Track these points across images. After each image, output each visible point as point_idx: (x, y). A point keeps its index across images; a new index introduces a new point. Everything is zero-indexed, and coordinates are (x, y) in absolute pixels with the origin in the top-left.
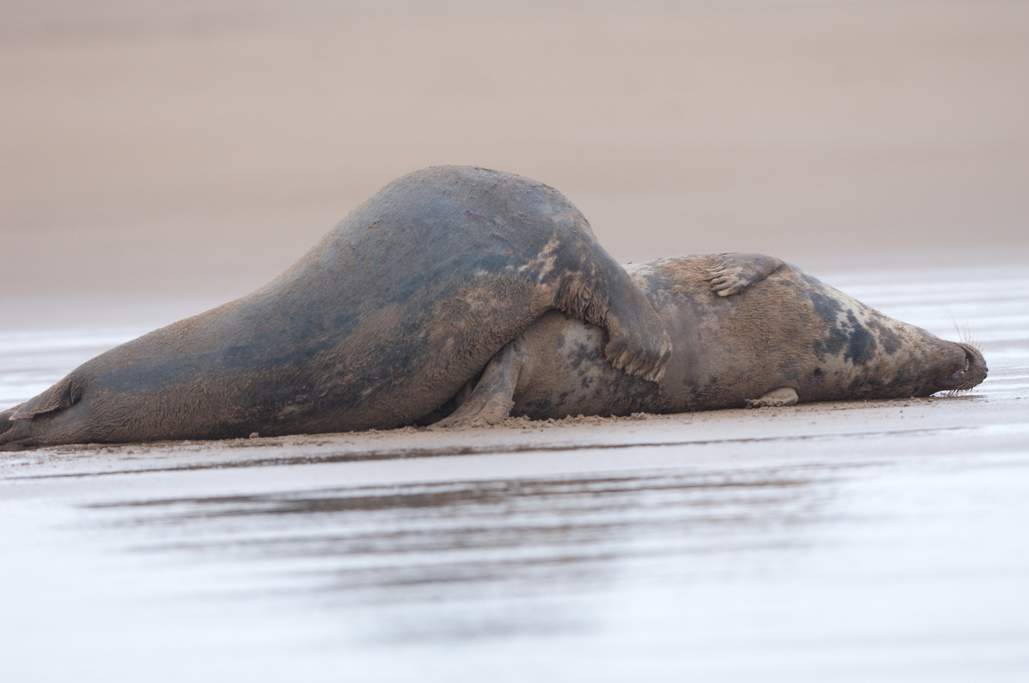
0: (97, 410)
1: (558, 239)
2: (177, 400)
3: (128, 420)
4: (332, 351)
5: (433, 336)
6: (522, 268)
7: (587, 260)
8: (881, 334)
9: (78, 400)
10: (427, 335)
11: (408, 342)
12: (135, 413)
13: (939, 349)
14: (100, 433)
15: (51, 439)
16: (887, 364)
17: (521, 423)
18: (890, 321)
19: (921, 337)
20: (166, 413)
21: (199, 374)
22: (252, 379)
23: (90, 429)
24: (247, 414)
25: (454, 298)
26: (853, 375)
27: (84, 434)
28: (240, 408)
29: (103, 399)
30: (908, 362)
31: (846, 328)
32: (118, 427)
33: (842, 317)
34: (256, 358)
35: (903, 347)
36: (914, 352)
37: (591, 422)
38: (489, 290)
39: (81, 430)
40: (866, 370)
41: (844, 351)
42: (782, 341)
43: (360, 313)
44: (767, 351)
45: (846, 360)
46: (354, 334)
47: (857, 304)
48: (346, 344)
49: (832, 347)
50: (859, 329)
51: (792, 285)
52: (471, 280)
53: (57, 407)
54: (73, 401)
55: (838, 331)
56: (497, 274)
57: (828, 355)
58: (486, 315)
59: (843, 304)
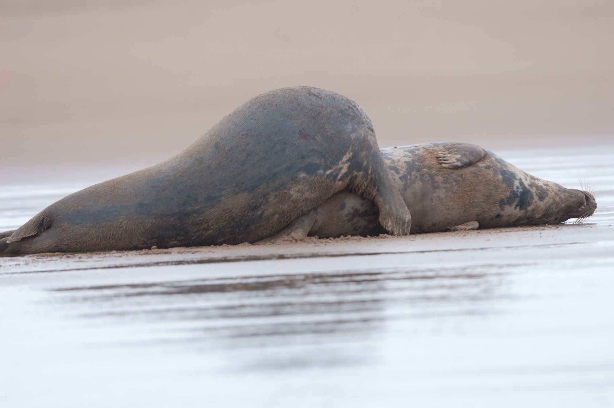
0: (61, 235)
1: (352, 151)
2: (108, 232)
3: (79, 242)
4: (202, 215)
5: (266, 213)
6: (328, 172)
7: (368, 164)
8: (536, 190)
9: (49, 227)
10: (263, 212)
11: (250, 216)
12: (83, 238)
13: (569, 194)
14: (62, 248)
15: (33, 251)
16: (540, 206)
17: (313, 240)
18: (541, 181)
19: (558, 189)
20: (102, 239)
21: (121, 217)
22: (152, 223)
23: (56, 245)
24: (149, 243)
25: (283, 191)
26: (518, 216)
27: (53, 248)
28: (144, 239)
29: (64, 229)
30: (552, 204)
31: (518, 190)
32: (73, 245)
33: (517, 183)
34: (154, 211)
35: (549, 196)
36: (555, 198)
37: (355, 239)
38: (305, 187)
39: (51, 245)
40: (527, 212)
41: (515, 203)
42: (482, 202)
43: (222, 196)
44: (471, 208)
45: (516, 208)
46: (217, 207)
47: (524, 174)
48: (211, 213)
49: (509, 201)
50: (525, 189)
51: (491, 168)
52: (295, 180)
53: (36, 233)
54: (46, 229)
55: (514, 191)
56: (312, 176)
57: (507, 206)
58: (301, 202)
59: (517, 175)
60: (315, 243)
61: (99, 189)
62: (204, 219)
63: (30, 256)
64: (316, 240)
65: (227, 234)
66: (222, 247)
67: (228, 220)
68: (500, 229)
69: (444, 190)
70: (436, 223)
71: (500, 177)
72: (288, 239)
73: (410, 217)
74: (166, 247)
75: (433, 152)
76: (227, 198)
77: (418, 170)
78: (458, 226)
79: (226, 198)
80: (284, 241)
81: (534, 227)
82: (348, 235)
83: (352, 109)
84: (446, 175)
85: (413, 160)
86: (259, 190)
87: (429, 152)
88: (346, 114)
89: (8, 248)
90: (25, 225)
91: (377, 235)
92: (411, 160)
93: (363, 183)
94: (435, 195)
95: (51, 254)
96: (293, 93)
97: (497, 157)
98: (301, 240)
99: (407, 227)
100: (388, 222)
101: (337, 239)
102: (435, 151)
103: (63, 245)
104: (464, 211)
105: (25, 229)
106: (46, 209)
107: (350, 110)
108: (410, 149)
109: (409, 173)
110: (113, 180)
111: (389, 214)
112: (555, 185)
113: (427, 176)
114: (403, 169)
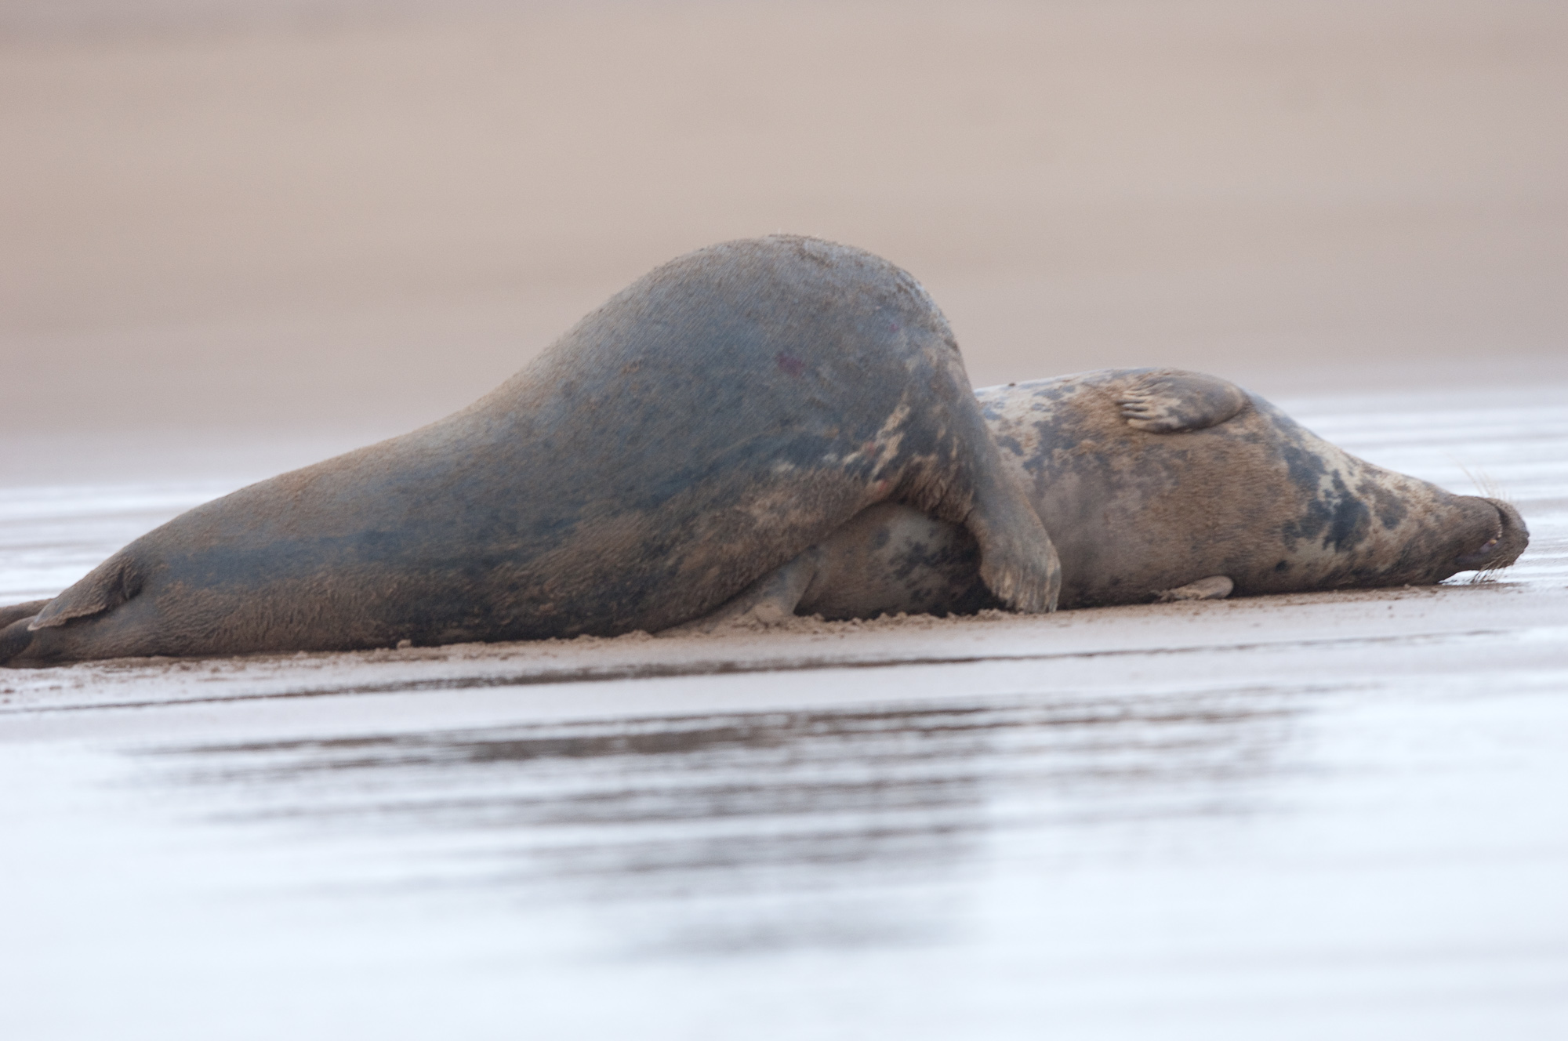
0: (166, 612)
1: (909, 404)
2: (288, 604)
3: (213, 631)
5: (688, 564)
6: (850, 458)
7: (948, 436)
8: (1377, 502)
9: (137, 592)
10: (680, 561)
11: (648, 570)
12: (223, 621)
13: (1459, 510)
16: (1386, 542)
17: (811, 625)
18: (1389, 477)
19: (1431, 496)
20: (272, 620)
21: (321, 566)
22: (399, 584)
23: (155, 638)
24: (391, 632)
25: (732, 509)
26: (1332, 566)
27: (145, 646)
28: (379, 622)
29: (175, 597)
30: (1417, 536)
31: (1330, 499)
32: (197, 638)
33: (1325, 483)
34: (406, 553)
35: (1409, 515)
36: (1424, 519)
37: (918, 623)
38: (791, 496)
39: (141, 639)
40: (1354, 556)
41: (1323, 534)
42: (1238, 526)
43: (579, 519)
44: (1211, 542)
45: (1325, 545)
46: (564, 547)
47: (1346, 459)
48: (549, 559)
49: (1309, 528)
50: (1347, 499)
51: (1261, 439)
52: (764, 480)
53: (103, 607)
54: (127, 595)
55: (1320, 503)
56: (809, 469)
57: (1302, 541)
58: (780, 534)
59: (1328, 461)
60: (815, 632)
61: (264, 496)
62: (533, 574)
63: (87, 666)
64: (819, 623)
65: (589, 614)
66: (579, 642)
67: (591, 578)
68: (1288, 598)
69: (1138, 493)
70: (1120, 577)
71: (1283, 465)
72: (747, 621)
73: (1058, 566)
74: (436, 644)
75: (1109, 393)
76: (591, 525)
77: (1069, 444)
78: (1180, 589)
79: (588, 524)
80: (735, 626)
81: (1374, 592)
82: (899, 611)
83: (906, 292)
84: (1142, 452)
85: (1056, 419)
86: (671, 507)
87: (1099, 395)
88: (894, 305)
89: (33, 645)
90: (75, 585)
91: (974, 612)
92: (1049, 419)
93: (938, 481)
94: (1113, 505)
95: (140, 660)
96: (759, 254)
97: (1277, 412)
98: (778, 625)
99: (1051, 591)
100: (1003, 578)
101: (870, 622)
102: (1114, 389)
103: (172, 638)
104: (1194, 548)
105: (75, 597)
106: (130, 546)
107: (902, 296)
108: (1048, 387)
109: (1048, 452)
110: (299, 471)
111: (1006, 558)
112: (1423, 486)
113: (1091, 457)
114: (1031, 443)
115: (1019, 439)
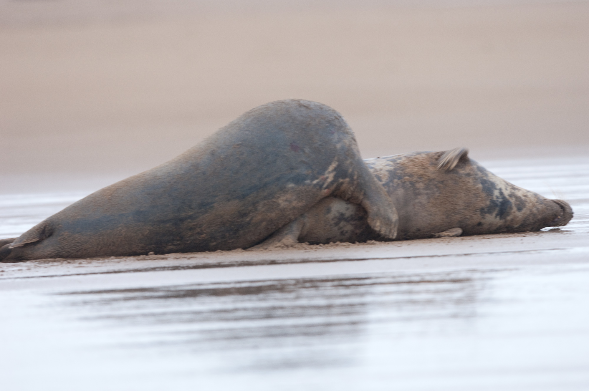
0: (62, 243)
2: (108, 239)
4: (195, 221)
5: (254, 220)
6: (315, 182)
7: (353, 171)
8: (515, 201)
9: (51, 235)
11: (240, 222)
12: (84, 246)
15: (36, 257)
16: (518, 217)
17: (304, 246)
18: (521, 191)
20: (102, 245)
21: (120, 225)
22: (149, 230)
23: (57, 253)
24: (147, 248)
25: (271, 200)
26: (499, 225)
28: (143, 245)
29: (65, 237)
30: (529, 215)
31: (498, 199)
32: (74, 252)
33: (496, 193)
34: (151, 218)
35: (527, 207)
36: (532, 209)
38: (293, 196)
39: (53, 252)
40: (506, 221)
41: (495, 212)
42: (463, 209)
43: (215, 202)
44: (453, 215)
45: (496, 217)
46: (209, 213)
47: (505, 183)
48: (204, 218)
49: (490, 210)
50: (504, 199)
51: (471, 176)
52: (283, 190)
53: (37, 240)
54: (47, 236)
55: (494, 201)
56: (300, 186)
57: (487, 215)
58: (289, 210)
59: (498, 184)
60: (306, 249)
62: (198, 224)
63: (32, 262)
64: (307, 246)
67: (219, 225)
68: (483, 236)
69: (425, 197)
71: (480, 186)
72: (280, 245)
73: (397, 219)
74: (163, 253)
76: (219, 205)
77: (400, 178)
78: (443, 233)
83: (338, 119)
84: (427, 182)
85: (395, 169)
86: (249, 199)
87: (411, 160)
88: (333, 124)
89: (11, 254)
90: (28, 231)
92: (392, 169)
93: (350, 188)
94: (417, 201)
96: (284, 106)
98: (292, 246)
99: (394, 227)
100: (376, 222)
103: (64, 252)
104: (447, 217)
105: (27, 236)
107: (336, 121)
108: (391, 158)
109: (392, 181)
111: (377, 215)
113: (408, 183)
114: (385, 177)
115: (380, 176)
